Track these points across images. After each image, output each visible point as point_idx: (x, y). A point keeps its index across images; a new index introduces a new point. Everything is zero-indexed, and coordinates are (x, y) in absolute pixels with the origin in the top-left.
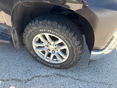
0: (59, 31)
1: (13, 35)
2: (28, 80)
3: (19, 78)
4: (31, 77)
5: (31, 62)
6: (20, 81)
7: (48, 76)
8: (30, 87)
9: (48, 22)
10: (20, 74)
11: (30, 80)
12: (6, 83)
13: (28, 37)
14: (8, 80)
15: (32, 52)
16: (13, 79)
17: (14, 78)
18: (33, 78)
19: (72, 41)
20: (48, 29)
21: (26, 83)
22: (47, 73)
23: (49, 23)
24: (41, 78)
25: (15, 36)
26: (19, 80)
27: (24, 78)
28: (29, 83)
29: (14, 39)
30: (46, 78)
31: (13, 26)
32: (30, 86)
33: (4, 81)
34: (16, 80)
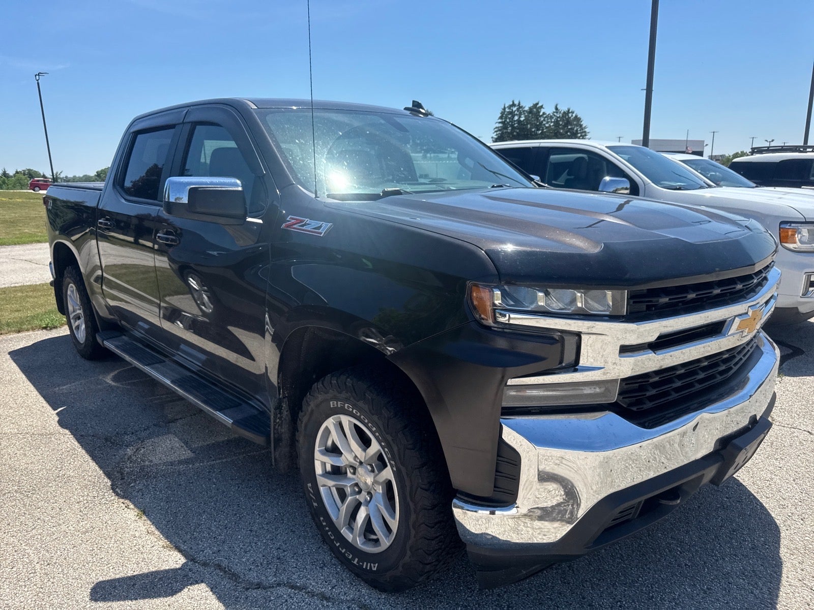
0: (366, 407)
1: (275, 415)
2: (259, 586)
3: (238, 569)
4: (272, 580)
5: (305, 538)
6: (234, 577)
7: (328, 599)
8: (251, 606)
9: (349, 380)
10: (248, 560)
11: (265, 588)
12: (195, 570)
13: (306, 426)
14: (205, 564)
15: (309, 485)
16: (219, 567)
17: (225, 563)
18: (279, 585)
19: (396, 448)
20: (346, 400)
21: (247, 589)
22: (333, 588)
23: (349, 382)
24: (300, 595)
25: (280, 418)
26: (234, 574)
27: (253, 577)
28: (254, 593)
29: (274, 429)
30: (318, 602)
31: (279, 388)
32: (254, 603)
33: (197, 562)
34: (225, 572)
